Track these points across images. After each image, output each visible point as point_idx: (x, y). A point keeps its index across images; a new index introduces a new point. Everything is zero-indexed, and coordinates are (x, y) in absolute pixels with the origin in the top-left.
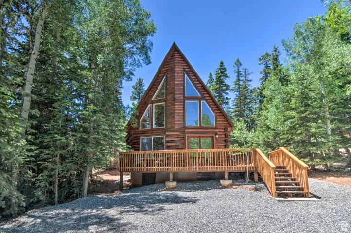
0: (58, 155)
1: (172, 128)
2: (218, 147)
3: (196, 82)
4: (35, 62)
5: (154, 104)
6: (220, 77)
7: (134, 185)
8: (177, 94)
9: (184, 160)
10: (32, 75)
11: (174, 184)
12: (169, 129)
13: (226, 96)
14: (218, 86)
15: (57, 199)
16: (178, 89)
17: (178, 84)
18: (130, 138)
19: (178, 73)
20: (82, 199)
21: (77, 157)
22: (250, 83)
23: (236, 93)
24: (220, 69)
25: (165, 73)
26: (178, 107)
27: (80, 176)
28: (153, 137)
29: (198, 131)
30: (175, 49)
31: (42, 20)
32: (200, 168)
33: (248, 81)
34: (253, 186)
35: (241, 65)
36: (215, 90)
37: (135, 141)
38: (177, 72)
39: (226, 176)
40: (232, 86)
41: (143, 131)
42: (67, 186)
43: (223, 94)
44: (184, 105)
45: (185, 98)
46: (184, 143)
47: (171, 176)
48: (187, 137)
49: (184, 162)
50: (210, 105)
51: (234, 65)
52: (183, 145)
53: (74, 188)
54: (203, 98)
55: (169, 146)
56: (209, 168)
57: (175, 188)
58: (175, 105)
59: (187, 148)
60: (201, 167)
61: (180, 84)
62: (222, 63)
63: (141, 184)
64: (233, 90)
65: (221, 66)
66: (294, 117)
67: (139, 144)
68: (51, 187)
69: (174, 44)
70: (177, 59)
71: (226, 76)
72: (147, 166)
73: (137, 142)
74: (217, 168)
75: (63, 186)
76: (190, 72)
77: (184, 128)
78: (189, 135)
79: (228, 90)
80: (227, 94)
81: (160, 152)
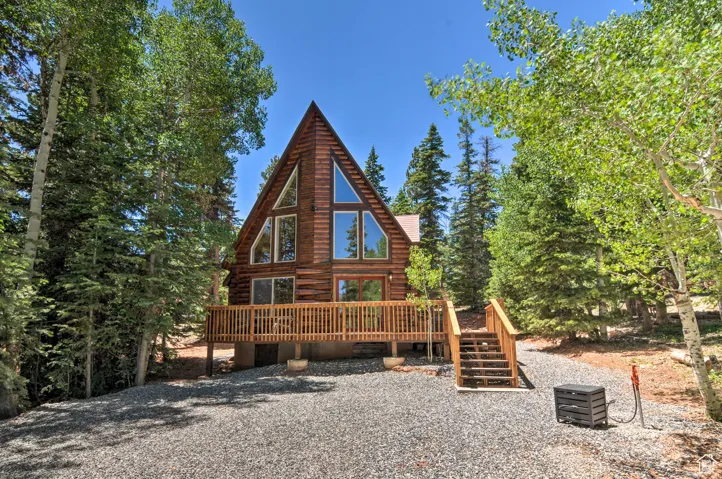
0: (91, 312)
1: (307, 263)
2: (393, 297)
3: (353, 177)
4: (48, 148)
5: (277, 218)
6: (431, 156)
7: (237, 367)
8: (319, 199)
9: (328, 321)
10: (43, 171)
11: (303, 364)
12: (302, 263)
13: (441, 194)
14: (425, 175)
15: (89, 389)
16: (320, 190)
17: (320, 179)
18: (233, 281)
19: (320, 160)
20: (134, 389)
21: (125, 315)
22: (494, 166)
23: (462, 187)
24: (431, 141)
25: (298, 159)
26: (319, 222)
27: (132, 350)
28: (273, 279)
29: (356, 267)
30: (314, 113)
31: (59, 72)
32: (347, 337)
33: (492, 162)
34: (436, 367)
35: (472, 131)
36: (420, 184)
37: (242, 285)
38: (318, 157)
39: (394, 350)
40: (455, 174)
41: (257, 267)
42: (109, 366)
43: (437, 191)
44: (331, 219)
45: (334, 207)
46: (329, 290)
47: (298, 350)
48: (335, 280)
49: (328, 325)
50: (378, 219)
51: (459, 132)
52: (326, 294)
53: (120, 369)
54: (367, 206)
55: (303, 296)
56: (364, 336)
57: (303, 370)
58: (314, 219)
59: (335, 298)
60: (350, 333)
61: (325, 179)
62: (433, 129)
63: (253, 363)
64: (457, 182)
65: (432, 135)
66: (534, 242)
67: (249, 292)
68: (79, 368)
69: (313, 103)
70: (318, 133)
71: (442, 155)
72: (256, 332)
73: (246, 287)
74: (378, 336)
75: (103, 366)
76: (343, 158)
77: (331, 262)
78: (339, 275)
79: (446, 181)
80: (443, 189)
81: (286, 306)
